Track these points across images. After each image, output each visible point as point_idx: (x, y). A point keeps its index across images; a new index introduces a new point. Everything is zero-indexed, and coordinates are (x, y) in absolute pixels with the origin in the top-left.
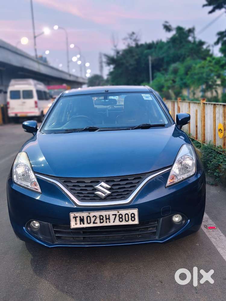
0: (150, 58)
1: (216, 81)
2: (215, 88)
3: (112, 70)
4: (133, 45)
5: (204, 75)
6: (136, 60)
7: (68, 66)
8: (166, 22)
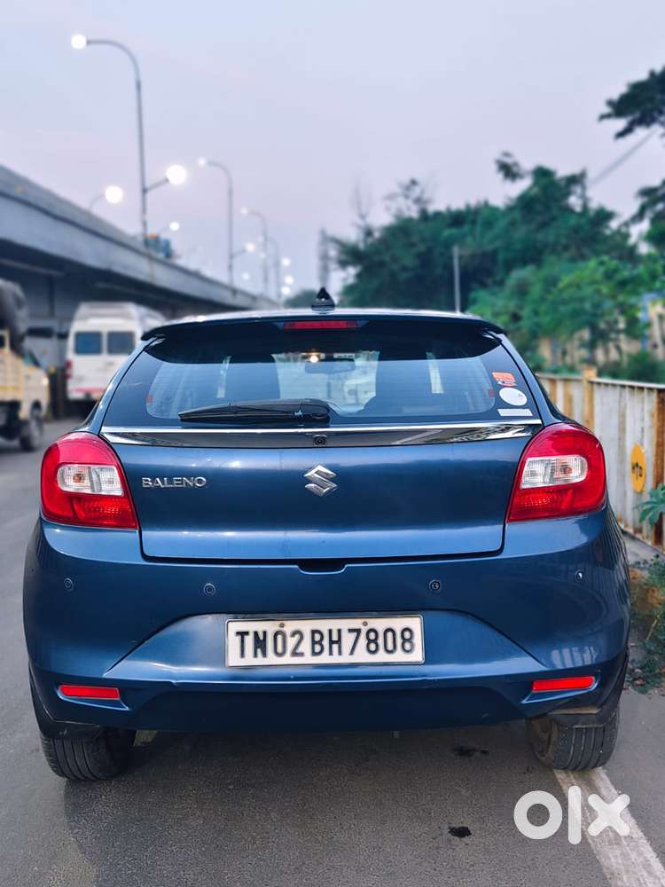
0: (456, 251)
1: (616, 322)
2: (616, 340)
3: (351, 281)
4: (414, 213)
5: (587, 306)
6: (420, 256)
7: (230, 268)
8: (507, 154)
